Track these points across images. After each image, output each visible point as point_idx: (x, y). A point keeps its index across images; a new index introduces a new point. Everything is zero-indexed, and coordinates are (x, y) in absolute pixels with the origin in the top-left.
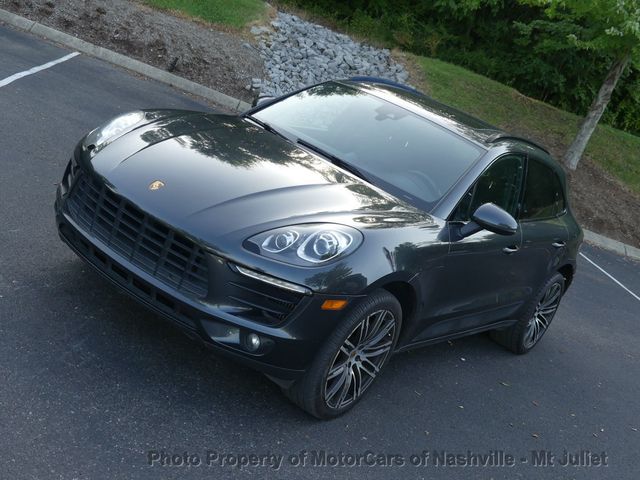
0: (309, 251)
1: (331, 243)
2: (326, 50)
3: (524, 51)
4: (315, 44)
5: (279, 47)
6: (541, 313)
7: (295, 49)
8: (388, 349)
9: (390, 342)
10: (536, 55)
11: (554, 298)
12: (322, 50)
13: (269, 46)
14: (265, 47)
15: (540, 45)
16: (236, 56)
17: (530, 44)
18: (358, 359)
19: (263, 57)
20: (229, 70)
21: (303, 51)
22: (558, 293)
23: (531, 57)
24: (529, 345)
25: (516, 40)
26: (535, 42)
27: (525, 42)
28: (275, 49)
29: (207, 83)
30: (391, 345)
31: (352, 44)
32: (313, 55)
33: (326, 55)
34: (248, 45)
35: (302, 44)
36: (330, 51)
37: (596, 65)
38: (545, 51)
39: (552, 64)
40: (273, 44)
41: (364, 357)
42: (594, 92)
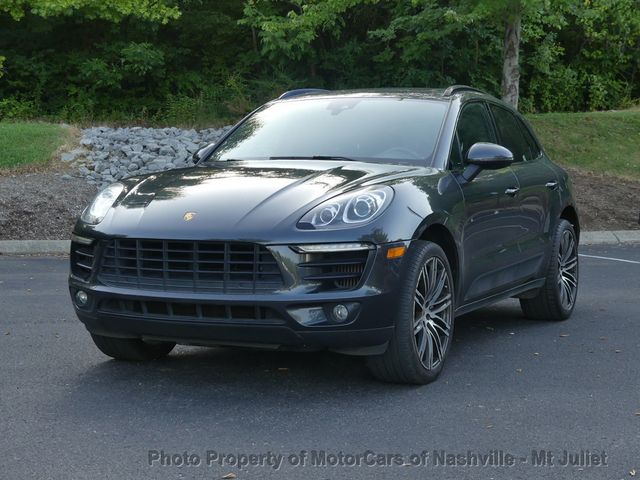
0: (351, 215)
1: (369, 201)
2: (163, 149)
3: (392, 68)
4: (145, 147)
5: (105, 165)
6: (564, 270)
7: (125, 161)
8: (450, 302)
9: (449, 296)
10: (407, 66)
11: (571, 249)
12: (157, 150)
13: (92, 169)
14: (88, 172)
15: (407, 52)
16: (61, 192)
17: (394, 56)
18: (428, 316)
19: (92, 182)
20: (61, 211)
21: (134, 159)
22: (572, 243)
23: (403, 70)
24: (568, 307)
25: (376, 58)
26: (400, 51)
27: (386, 55)
28: (101, 169)
29: (41, 235)
30: (451, 299)
31: (187, 133)
32: (150, 159)
33: (164, 153)
34: (67, 176)
35: (129, 154)
36: (167, 148)
37: (483, 50)
38: (417, 57)
39: (431, 68)
40: (97, 164)
41: (433, 315)
42: (494, 82)
